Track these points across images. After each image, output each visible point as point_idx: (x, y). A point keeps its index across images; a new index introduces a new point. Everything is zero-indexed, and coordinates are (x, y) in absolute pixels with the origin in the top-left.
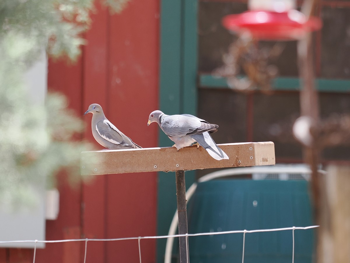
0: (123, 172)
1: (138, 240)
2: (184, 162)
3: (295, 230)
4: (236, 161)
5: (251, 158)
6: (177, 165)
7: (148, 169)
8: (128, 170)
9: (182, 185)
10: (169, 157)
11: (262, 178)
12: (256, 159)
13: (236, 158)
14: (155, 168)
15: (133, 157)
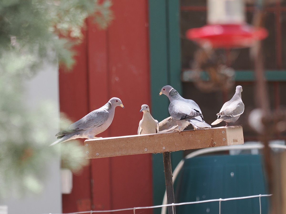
0: (120, 155)
1: (133, 210)
2: (169, 145)
3: (262, 197)
4: (212, 142)
5: (224, 139)
6: (164, 148)
7: (140, 152)
8: (124, 153)
9: (168, 163)
10: (157, 141)
11: (238, 153)
12: (228, 140)
13: (211, 140)
14: (146, 151)
15: (127, 142)
